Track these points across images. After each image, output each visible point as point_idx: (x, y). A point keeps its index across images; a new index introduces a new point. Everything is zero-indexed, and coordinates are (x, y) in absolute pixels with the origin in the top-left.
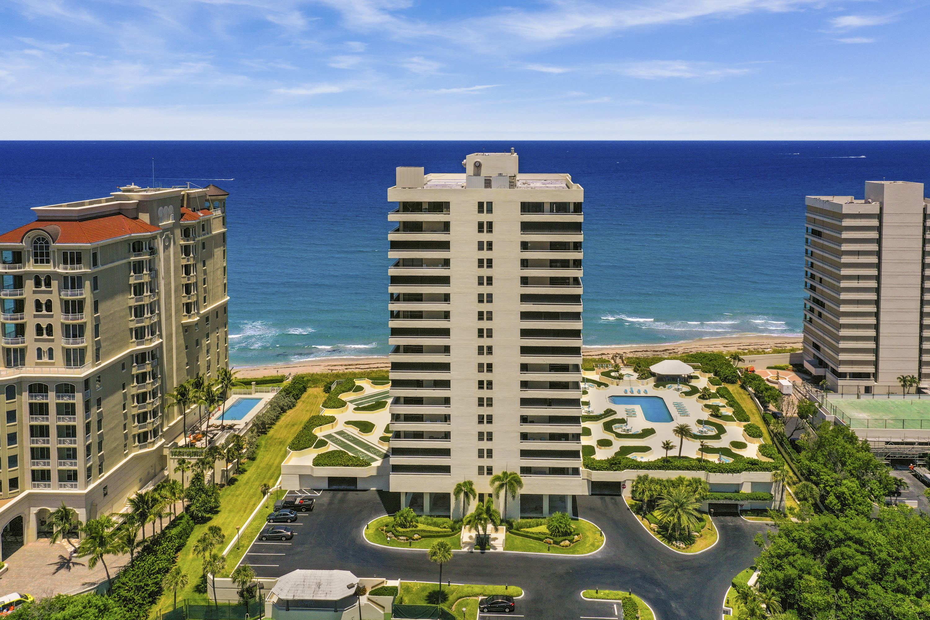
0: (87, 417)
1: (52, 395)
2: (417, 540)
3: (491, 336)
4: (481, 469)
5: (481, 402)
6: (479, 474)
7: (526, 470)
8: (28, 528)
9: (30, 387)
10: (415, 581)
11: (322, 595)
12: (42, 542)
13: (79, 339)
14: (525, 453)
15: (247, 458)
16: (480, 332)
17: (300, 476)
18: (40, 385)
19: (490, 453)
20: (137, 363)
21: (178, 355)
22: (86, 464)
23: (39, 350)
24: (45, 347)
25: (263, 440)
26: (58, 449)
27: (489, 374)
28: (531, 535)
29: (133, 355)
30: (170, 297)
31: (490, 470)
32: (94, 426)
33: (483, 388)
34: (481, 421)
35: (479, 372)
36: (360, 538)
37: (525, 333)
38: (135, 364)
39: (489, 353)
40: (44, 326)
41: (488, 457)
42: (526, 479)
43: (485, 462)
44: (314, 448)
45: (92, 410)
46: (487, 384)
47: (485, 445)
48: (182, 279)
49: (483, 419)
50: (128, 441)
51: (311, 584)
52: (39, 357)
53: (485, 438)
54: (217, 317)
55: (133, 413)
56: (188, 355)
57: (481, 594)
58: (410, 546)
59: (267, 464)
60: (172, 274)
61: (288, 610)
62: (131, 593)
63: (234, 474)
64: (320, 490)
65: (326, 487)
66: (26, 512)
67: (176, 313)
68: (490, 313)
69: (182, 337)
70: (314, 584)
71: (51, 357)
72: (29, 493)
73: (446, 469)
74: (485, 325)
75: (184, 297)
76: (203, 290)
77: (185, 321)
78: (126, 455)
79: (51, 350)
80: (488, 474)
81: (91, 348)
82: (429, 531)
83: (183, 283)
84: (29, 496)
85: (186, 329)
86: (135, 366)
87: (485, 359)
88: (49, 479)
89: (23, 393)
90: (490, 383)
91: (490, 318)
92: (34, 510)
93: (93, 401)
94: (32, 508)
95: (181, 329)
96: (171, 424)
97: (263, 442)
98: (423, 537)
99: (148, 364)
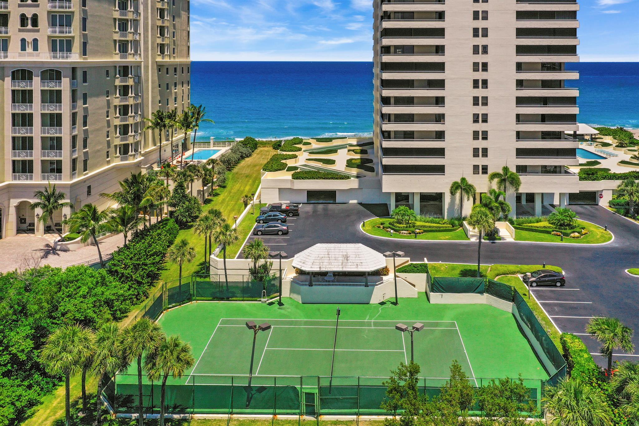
0: (74, 107)
1: (37, 80)
2: (420, 234)
3: (487, 36)
4: (476, 168)
5: (476, 101)
6: (474, 174)
7: (522, 169)
8: (7, 222)
9: (13, 73)
10: (440, 262)
11: (354, 267)
12: (22, 237)
13: (65, 29)
14: (521, 153)
15: (218, 186)
16: (476, 32)
17: (280, 189)
18: (23, 71)
19: (485, 152)
20: (119, 74)
21: (152, 89)
22: (71, 155)
23: (23, 41)
24: (29, 37)
25: (229, 175)
26: (41, 137)
27: (485, 73)
28: (537, 228)
29: (115, 67)
30: (148, 31)
31: (485, 170)
32: (80, 120)
33: (478, 87)
34: (476, 120)
35: (474, 71)
36: (359, 233)
37: (521, 32)
38: (118, 76)
39: (484, 52)
40: (29, 16)
41: (483, 156)
42: (523, 178)
43: (481, 161)
44: (287, 171)
45: (78, 101)
46: (482, 84)
47: (480, 144)
48: (157, 21)
49: (478, 117)
50: (110, 150)
51: (337, 256)
52: (23, 48)
53: (480, 137)
54: (183, 73)
55: (115, 124)
56: (161, 94)
57: (518, 272)
58: (416, 237)
59: (238, 190)
60: (150, 11)
61: (311, 285)
62: (129, 271)
63: (208, 196)
64: (301, 203)
65: (305, 200)
66: (6, 204)
67: (152, 49)
68: (485, 13)
69: (156, 75)
70: (340, 256)
71: (36, 48)
72: (9, 184)
73: (440, 169)
74: (480, 24)
75: (158, 37)
76: (172, 41)
77: (159, 59)
78: (109, 162)
79: (35, 41)
80: (483, 173)
81: (78, 39)
82: (430, 227)
83: (158, 25)
84: (9, 187)
85: (160, 67)
86: (118, 78)
87: (480, 58)
88: (31, 171)
89: (6, 78)
90: (485, 83)
91: (485, 18)
92: (14, 202)
93: (79, 94)
94: (11, 200)
95: (155, 67)
96: (147, 150)
97: (230, 176)
98: (425, 231)
99: (131, 78)
